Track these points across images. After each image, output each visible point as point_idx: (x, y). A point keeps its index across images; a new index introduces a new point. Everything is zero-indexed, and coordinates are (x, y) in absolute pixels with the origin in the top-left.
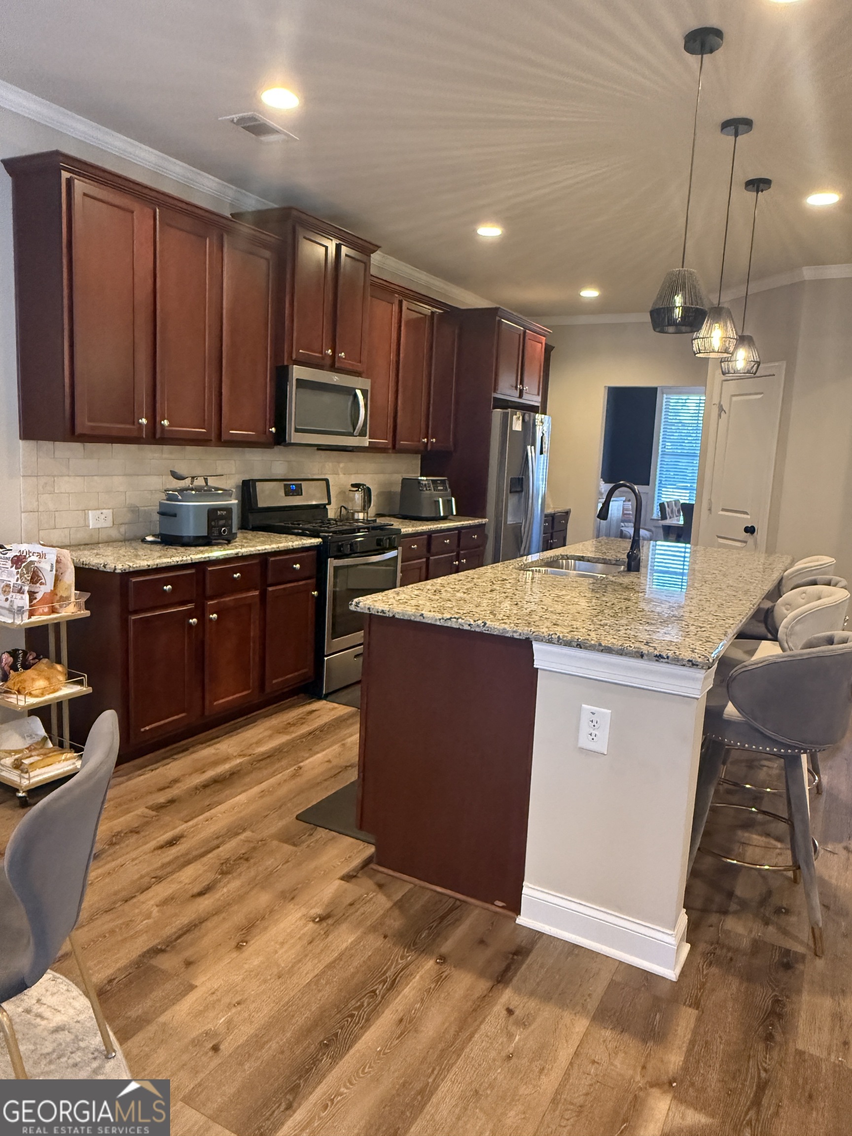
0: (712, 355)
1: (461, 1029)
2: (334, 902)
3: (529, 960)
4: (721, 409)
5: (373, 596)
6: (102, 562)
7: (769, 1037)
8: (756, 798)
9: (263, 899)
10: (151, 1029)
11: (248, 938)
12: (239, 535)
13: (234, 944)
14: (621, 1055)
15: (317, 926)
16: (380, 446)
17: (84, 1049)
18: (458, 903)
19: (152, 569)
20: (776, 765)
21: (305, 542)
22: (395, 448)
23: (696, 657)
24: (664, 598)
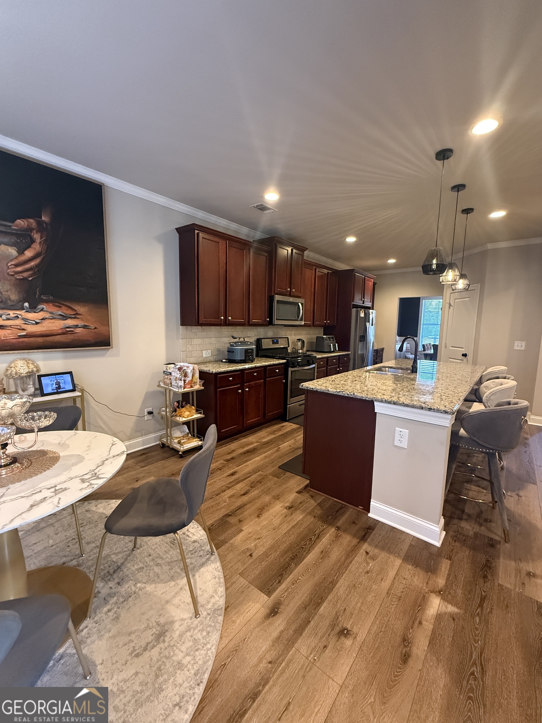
0: (449, 283)
1: (346, 558)
2: (294, 501)
3: (374, 532)
4: (450, 305)
5: (308, 382)
6: (208, 369)
7: (485, 577)
8: (473, 470)
9: (267, 498)
10: (228, 545)
11: (262, 513)
12: (256, 359)
13: (257, 515)
14: (416, 577)
15: (288, 511)
16: (308, 324)
17: (204, 550)
18: (343, 506)
19: (226, 372)
20: (480, 456)
21: (280, 361)
22: (313, 325)
23: (447, 409)
24: (429, 384)
